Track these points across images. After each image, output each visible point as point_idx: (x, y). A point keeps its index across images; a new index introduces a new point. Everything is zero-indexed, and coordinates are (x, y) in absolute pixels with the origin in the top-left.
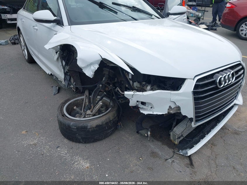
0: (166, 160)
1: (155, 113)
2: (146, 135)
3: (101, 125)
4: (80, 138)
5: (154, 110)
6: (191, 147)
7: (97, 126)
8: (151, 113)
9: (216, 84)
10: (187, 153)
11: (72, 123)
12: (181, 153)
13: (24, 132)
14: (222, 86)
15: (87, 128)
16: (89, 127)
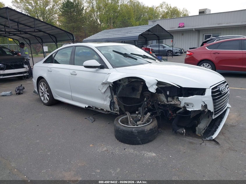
0: (201, 144)
1: (195, 110)
2: (183, 132)
3: (152, 129)
4: (139, 140)
5: (194, 108)
6: (213, 134)
7: (151, 130)
8: (193, 110)
9: (220, 92)
10: (212, 138)
11: (134, 129)
12: (208, 139)
13: (91, 145)
14: (223, 92)
15: (144, 132)
16: (145, 131)
